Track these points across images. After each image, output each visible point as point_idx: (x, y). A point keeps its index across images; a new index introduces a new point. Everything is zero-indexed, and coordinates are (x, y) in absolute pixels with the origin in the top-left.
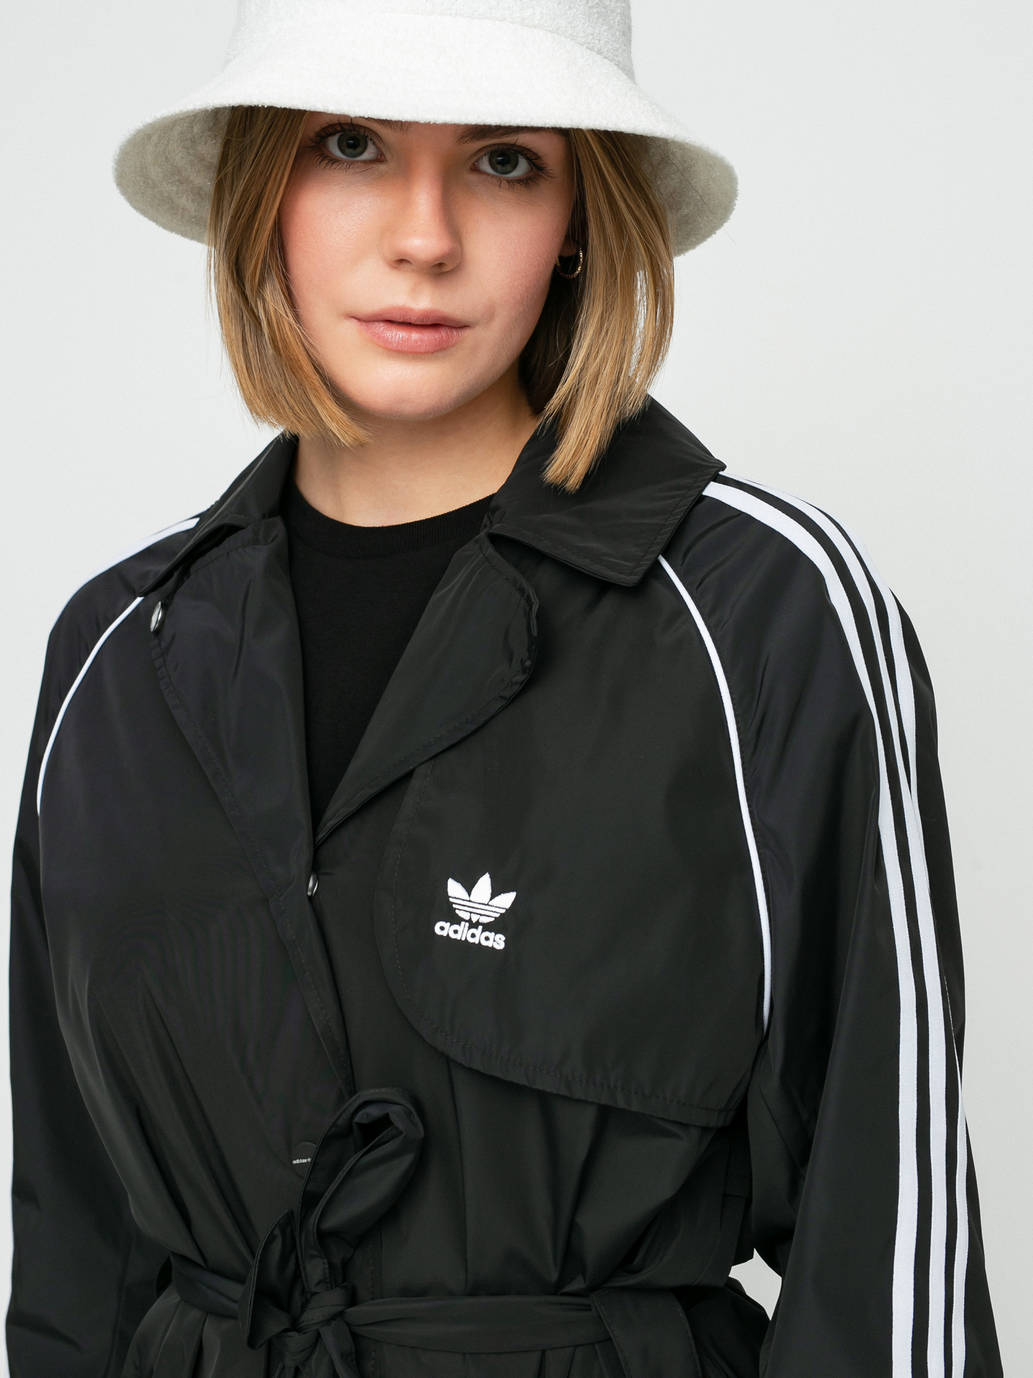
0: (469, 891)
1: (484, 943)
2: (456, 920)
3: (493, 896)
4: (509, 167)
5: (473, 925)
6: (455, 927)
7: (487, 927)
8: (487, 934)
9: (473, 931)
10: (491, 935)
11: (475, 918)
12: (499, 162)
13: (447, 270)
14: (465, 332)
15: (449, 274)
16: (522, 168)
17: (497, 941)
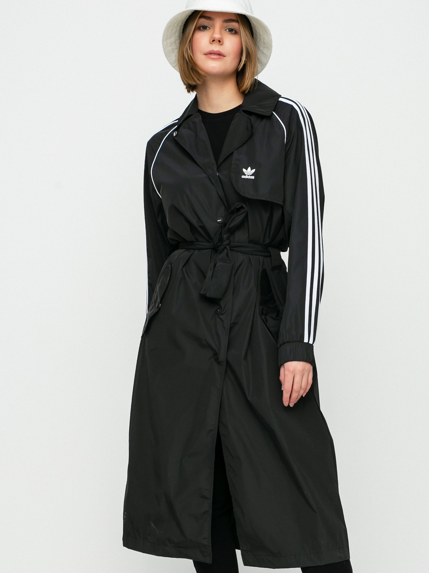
0: (247, 170)
1: (251, 178)
2: (246, 175)
3: (251, 170)
4: (232, 31)
5: (248, 175)
6: (245, 176)
7: (251, 175)
8: (251, 176)
9: (248, 176)
10: (252, 177)
12: (230, 30)
13: (221, 43)
14: (225, 57)
15: (222, 45)
16: (234, 32)
17: (253, 177)
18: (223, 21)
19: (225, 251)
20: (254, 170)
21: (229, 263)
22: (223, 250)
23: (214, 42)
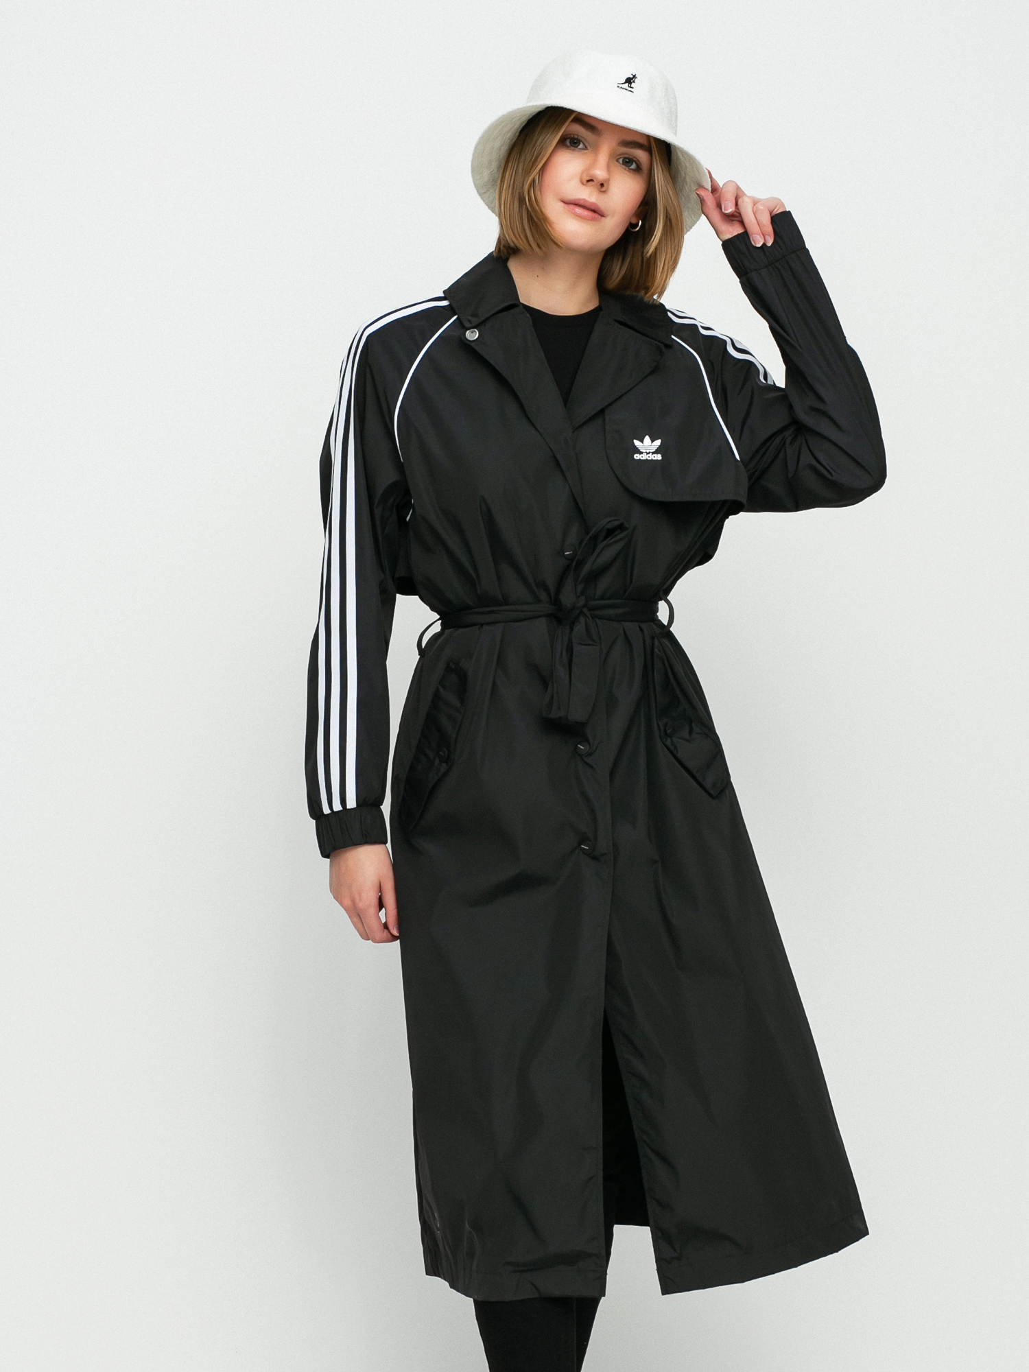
0: (642, 442)
2: (642, 453)
3: (652, 442)
4: (630, 165)
5: (648, 453)
6: (641, 455)
7: (653, 453)
8: (654, 455)
9: (648, 455)
10: (655, 455)
11: (648, 451)
12: (627, 162)
13: (603, 189)
14: (603, 218)
15: (604, 192)
16: (634, 166)
17: (659, 457)
18: (619, 143)
19: (582, 619)
20: (658, 442)
21: (590, 645)
22: (577, 617)
23: (590, 183)
